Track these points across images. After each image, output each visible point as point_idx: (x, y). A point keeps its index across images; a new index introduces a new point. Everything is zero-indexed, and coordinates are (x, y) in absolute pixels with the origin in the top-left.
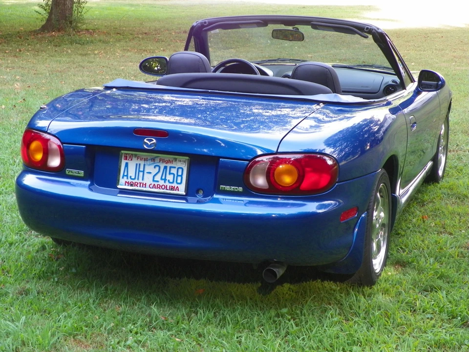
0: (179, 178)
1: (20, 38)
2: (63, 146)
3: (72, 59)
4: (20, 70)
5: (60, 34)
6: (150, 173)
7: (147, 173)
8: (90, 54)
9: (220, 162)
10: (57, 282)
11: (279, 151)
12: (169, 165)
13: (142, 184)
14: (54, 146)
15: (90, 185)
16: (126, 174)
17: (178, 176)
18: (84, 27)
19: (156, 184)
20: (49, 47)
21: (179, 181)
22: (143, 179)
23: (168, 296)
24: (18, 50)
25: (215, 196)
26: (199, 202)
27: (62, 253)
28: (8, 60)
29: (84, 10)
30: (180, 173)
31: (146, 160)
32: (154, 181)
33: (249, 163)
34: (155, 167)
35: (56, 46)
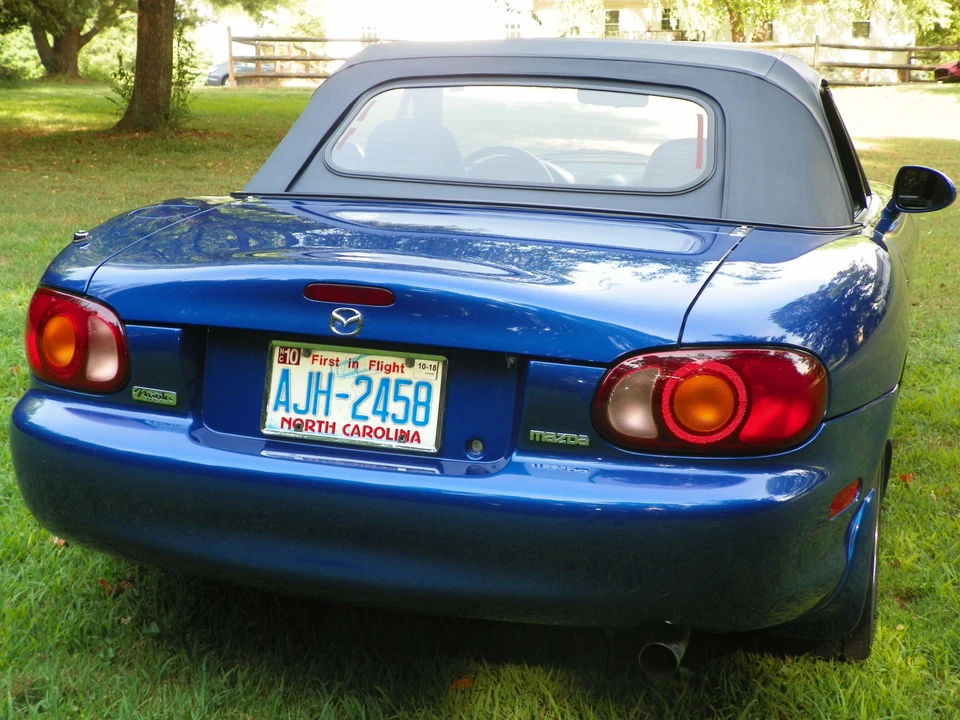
0: (421, 411)
1: (80, 141)
2: (125, 329)
3: (168, 175)
4: (75, 191)
5: (149, 135)
6: (345, 396)
7: (338, 395)
8: (198, 167)
9: (531, 367)
10: (113, 661)
11: (684, 340)
12: (393, 376)
13: (323, 426)
14: (104, 330)
15: (192, 429)
16: (283, 399)
17: (417, 403)
18: (190, 125)
19: (361, 424)
20: (129, 157)
21: (421, 417)
22: (327, 413)
23: (387, 699)
24: (74, 161)
25: (516, 458)
26: (471, 473)
27: (129, 575)
28: (55, 176)
29: (189, 98)
30: (423, 397)
31: (334, 363)
32: (354, 416)
33: (606, 373)
34: (357, 382)
35: (141, 154)
